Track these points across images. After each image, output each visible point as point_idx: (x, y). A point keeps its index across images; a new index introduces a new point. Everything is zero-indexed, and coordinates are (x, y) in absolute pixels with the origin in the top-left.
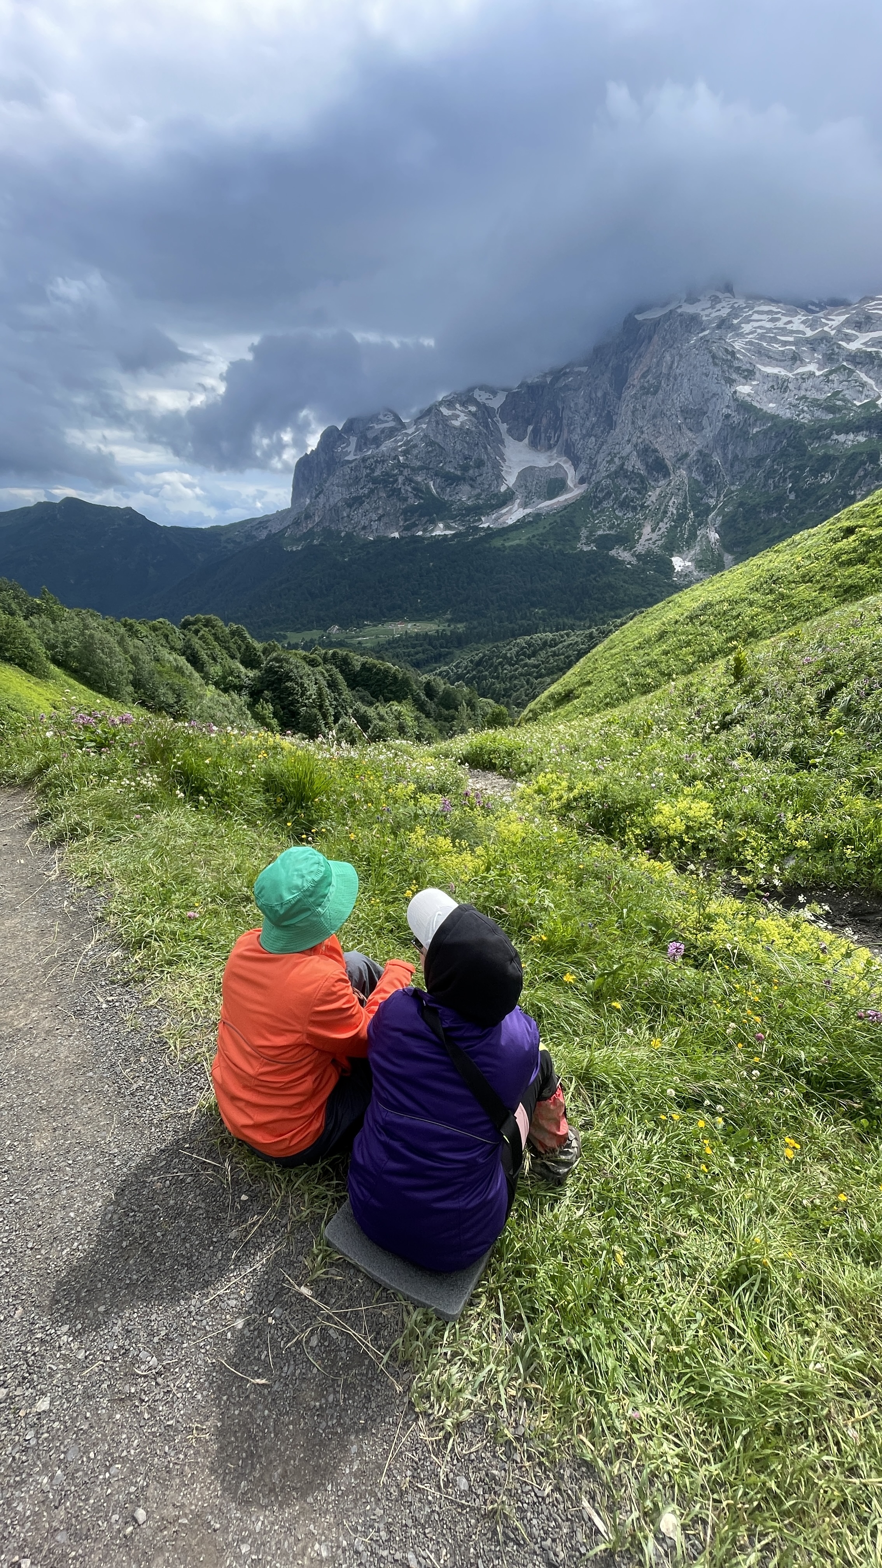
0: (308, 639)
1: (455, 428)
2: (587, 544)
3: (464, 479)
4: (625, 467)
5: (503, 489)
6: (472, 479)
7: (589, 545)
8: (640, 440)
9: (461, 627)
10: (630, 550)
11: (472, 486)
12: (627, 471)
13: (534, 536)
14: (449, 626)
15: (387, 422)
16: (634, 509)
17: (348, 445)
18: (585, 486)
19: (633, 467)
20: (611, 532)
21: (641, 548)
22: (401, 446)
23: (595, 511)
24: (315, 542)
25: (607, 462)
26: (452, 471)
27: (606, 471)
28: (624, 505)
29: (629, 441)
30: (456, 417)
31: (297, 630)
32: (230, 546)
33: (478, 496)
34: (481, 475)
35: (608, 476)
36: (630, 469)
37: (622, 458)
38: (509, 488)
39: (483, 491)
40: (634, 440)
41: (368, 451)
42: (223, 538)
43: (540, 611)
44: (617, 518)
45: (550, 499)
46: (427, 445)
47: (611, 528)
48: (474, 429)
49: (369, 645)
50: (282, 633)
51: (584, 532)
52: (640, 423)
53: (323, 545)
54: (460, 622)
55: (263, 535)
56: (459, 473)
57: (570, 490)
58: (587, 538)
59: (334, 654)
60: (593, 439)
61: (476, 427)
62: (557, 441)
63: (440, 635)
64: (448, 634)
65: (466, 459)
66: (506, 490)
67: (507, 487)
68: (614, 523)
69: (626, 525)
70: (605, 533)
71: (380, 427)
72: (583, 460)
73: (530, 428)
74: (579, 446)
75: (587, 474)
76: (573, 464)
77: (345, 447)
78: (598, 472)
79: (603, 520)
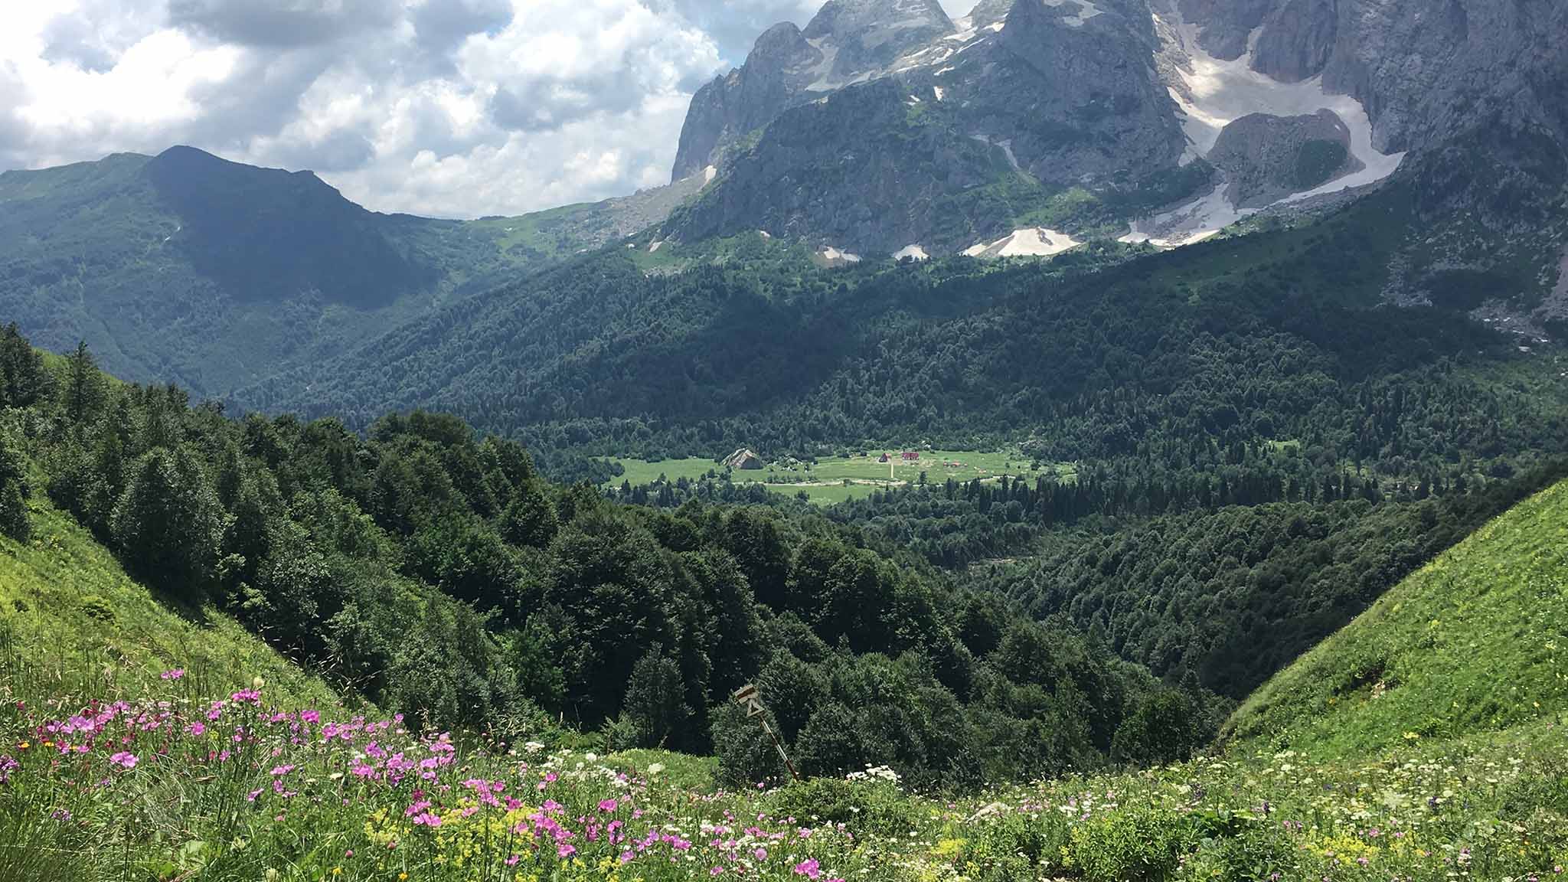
1: (1069, 30)
2: (1406, 291)
3: (1089, 138)
4: (1505, 121)
5: (1185, 160)
6: (1106, 138)
7: (1412, 293)
8: (1538, 64)
9: (1067, 473)
10: (1528, 310)
11: (1106, 152)
12: (1508, 129)
13: (1263, 269)
14: (1035, 467)
15: (912, 17)
16: (1534, 216)
17: (816, 62)
18: (1398, 158)
19: (1526, 121)
20: (1472, 266)
21: (1554, 305)
22: (941, 65)
23: (1423, 217)
24: (719, 261)
25: (1455, 108)
26: (1061, 118)
27: (1453, 127)
28: (1507, 204)
29: (1511, 64)
31: (650, 457)
32: (519, 261)
33: (1120, 178)
34: (1131, 130)
35: (1457, 141)
36: (1517, 123)
37: (1496, 101)
38: (1198, 159)
39: (1133, 164)
40: (1525, 62)
41: (862, 73)
42: (505, 244)
43: (1280, 446)
44: (1487, 234)
45: (1306, 186)
46: (1001, 65)
47: (1468, 257)
48: (1116, 34)
50: (613, 460)
51: (1397, 264)
52: (1539, 27)
53: (736, 267)
54: (1064, 458)
55: (598, 240)
56: (1076, 125)
57: (1359, 167)
58: (1407, 277)
59: (738, 520)
60: (1417, 58)
61: (1123, 30)
62: (1323, 63)
63: (1010, 486)
64: (1033, 486)
65: (1094, 95)
66: (1191, 165)
67: (1193, 158)
68: (1479, 246)
69: (1511, 250)
70: (1456, 267)
71: (894, 25)
72: (1391, 104)
73: (1256, 34)
74: (1381, 73)
75: (1402, 134)
76: (1366, 110)
77: (810, 65)
78: (1432, 129)
79: (1450, 237)
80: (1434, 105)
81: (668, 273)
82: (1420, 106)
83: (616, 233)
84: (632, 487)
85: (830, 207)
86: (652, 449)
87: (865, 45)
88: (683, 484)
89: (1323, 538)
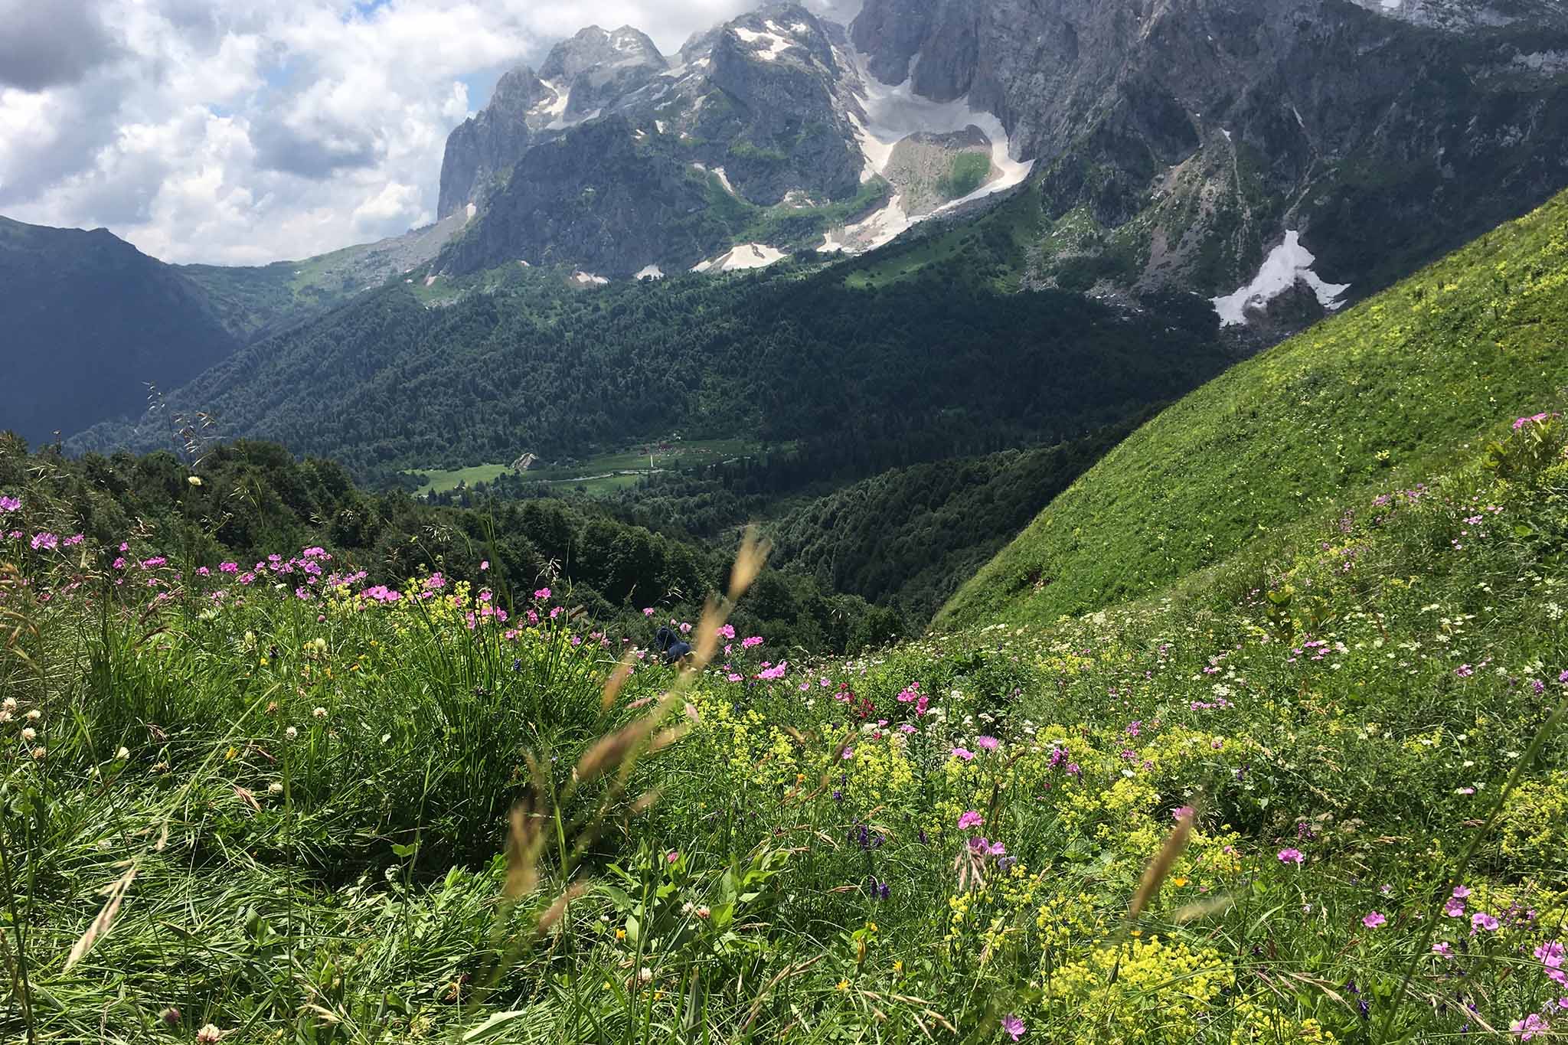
0: (471, 482)
1: (765, 64)
2: (1038, 277)
4: (1108, 128)
5: (865, 177)
7: (1042, 279)
8: (1132, 77)
9: (790, 448)
10: (1130, 284)
12: (1111, 135)
13: (931, 267)
14: (764, 448)
15: (631, 56)
16: (1131, 206)
17: (552, 103)
18: (1029, 164)
20: (1087, 253)
21: (1149, 281)
24: (488, 290)
25: (1071, 119)
27: (1070, 135)
29: (1111, 79)
30: (766, 44)
31: (451, 466)
32: (310, 301)
34: (820, 153)
35: (1073, 147)
36: (1118, 129)
38: (876, 175)
40: (1122, 76)
41: (593, 110)
42: (296, 287)
43: (951, 413)
45: (959, 196)
47: (1083, 246)
48: (802, 65)
50: (418, 472)
51: (1032, 255)
53: (504, 295)
54: (788, 438)
55: (383, 275)
57: (1001, 173)
58: (1038, 265)
59: (531, 511)
60: (1040, 76)
61: (807, 62)
62: (970, 83)
63: (747, 465)
64: (764, 464)
65: (788, 123)
66: (870, 180)
67: (871, 174)
68: (1091, 236)
69: (1114, 238)
70: (1075, 255)
71: (616, 65)
72: (1022, 119)
73: (915, 59)
74: (1014, 91)
75: (1031, 144)
76: (1004, 124)
77: (546, 106)
78: (1054, 138)
79: (1069, 229)
80: (1055, 117)
81: (445, 304)
82: (1045, 118)
83: (394, 270)
84: (437, 493)
85: (578, 236)
86: (451, 460)
87: (593, 85)
88: (480, 487)
89: (986, 483)
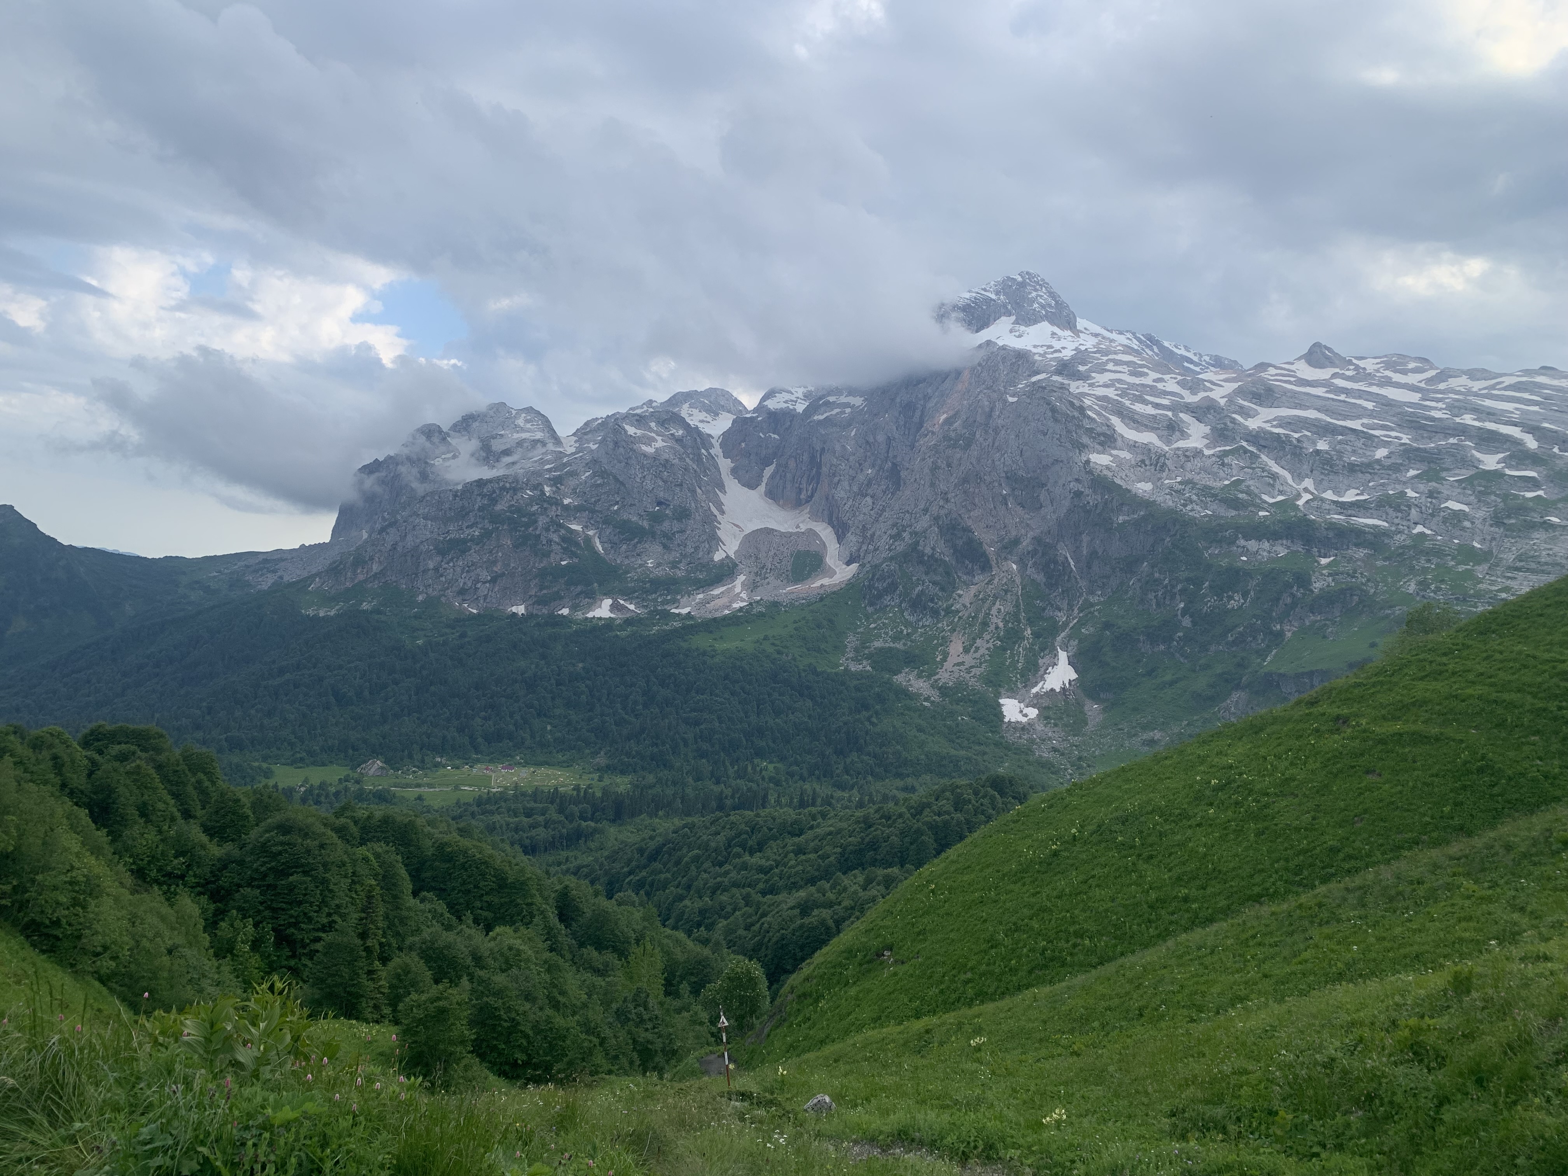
0: (315, 781)
1: (645, 455)
2: (855, 659)
3: (653, 535)
4: (920, 548)
5: (718, 556)
6: (665, 535)
7: (859, 662)
8: (942, 512)
9: (622, 784)
10: (929, 677)
11: (665, 547)
12: (923, 555)
13: (766, 639)
14: (600, 780)
15: (530, 431)
16: (935, 613)
17: (456, 455)
18: (854, 567)
19: (933, 549)
20: (897, 645)
21: (947, 675)
22: (550, 470)
23: (870, 610)
24: (365, 606)
25: (891, 537)
26: (634, 519)
27: (890, 550)
28: (918, 604)
29: (926, 511)
30: (649, 441)
32: (195, 595)
33: (674, 565)
34: (683, 531)
35: (891, 559)
36: (928, 551)
37: (916, 533)
38: (728, 557)
39: (684, 556)
40: (934, 510)
41: (490, 470)
42: (184, 581)
43: (771, 767)
44: (907, 624)
45: (796, 581)
46: (594, 474)
47: (895, 639)
48: (676, 461)
49: (436, 804)
50: (265, 765)
51: (851, 641)
52: (943, 487)
53: (379, 612)
54: (622, 773)
55: (266, 582)
56: (646, 524)
57: (830, 572)
58: (856, 650)
60: (869, 499)
61: (681, 459)
62: (812, 496)
63: (582, 794)
64: (599, 794)
65: (659, 504)
66: (723, 560)
67: (724, 555)
68: (902, 631)
69: (921, 636)
70: (887, 645)
72: (852, 530)
73: (769, 471)
74: (847, 507)
75: (859, 550)
76: (837, 533)
77: (448, 459)
78: (876, 550)
79: (884, 624)
80: (878, 533)
81: (322, 614)
82: (870, 532)
83: (281, 577)
85: (459, 570)
87: (494, 448)
